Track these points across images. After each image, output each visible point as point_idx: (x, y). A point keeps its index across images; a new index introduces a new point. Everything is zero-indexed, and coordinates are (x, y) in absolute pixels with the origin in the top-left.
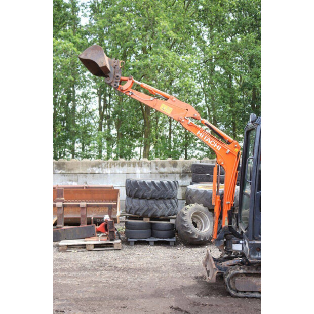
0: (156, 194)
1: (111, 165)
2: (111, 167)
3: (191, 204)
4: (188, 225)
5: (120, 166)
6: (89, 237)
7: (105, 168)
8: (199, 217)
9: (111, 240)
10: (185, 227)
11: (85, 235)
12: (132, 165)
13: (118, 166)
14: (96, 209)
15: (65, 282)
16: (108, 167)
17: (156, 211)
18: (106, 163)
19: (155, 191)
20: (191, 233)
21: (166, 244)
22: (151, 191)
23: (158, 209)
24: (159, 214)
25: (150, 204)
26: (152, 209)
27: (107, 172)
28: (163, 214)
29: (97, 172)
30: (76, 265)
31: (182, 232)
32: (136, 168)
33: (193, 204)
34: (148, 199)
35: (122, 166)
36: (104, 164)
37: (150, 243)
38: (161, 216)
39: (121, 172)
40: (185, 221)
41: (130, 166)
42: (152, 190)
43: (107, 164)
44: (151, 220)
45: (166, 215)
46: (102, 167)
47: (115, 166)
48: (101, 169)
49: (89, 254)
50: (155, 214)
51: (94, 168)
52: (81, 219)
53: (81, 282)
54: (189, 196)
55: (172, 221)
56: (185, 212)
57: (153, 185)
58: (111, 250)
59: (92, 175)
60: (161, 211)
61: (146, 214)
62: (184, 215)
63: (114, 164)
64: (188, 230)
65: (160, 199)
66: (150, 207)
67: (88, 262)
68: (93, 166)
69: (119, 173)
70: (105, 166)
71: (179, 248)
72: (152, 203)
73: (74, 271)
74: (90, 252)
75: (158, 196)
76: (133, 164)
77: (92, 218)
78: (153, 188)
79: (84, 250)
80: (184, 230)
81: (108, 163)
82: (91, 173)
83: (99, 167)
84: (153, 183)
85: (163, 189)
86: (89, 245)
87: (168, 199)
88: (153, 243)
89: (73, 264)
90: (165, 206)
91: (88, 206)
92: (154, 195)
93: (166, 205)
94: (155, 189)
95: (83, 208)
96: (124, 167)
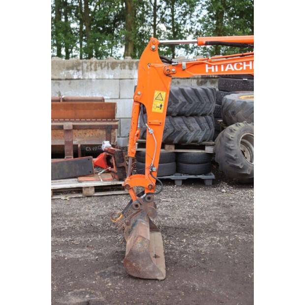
0: (187, 108)
1: (95, 66)
2: (96, 70)
3: (238, 123)
4: (236, 156)
5: (110, 69)
6: (84, 176)
7: (87, 71)
8: (248, 142)
9: (120, 180)
10: (232, 158)
11: (78, 172)
12: (127, 67)
13: (106, 68)
14: (81, 132)
15: (71, 256)
16: (91, 69)
17: (186, 135)
18: (89, 64)
19: (184, 103)
20: (241, 167)
21: (199, 183)
22: (178, 105)
23: (189, 132)
24: (190, 138)
25: (177, 125)
26: (179, 132)
27: (90, 77)
28: (196, 139)
29: (75, 77)
30: (77, 222)
31: (225, 165)
32: (133, 71)
33: (240, 124)
34: (173, 117)
35: (113, 68)
36: (85, 66)
37: (176, 182)
38: (193, 142)
39: (111, 77)
40: (231, 150)
41: (124, 68)
42: (180, 102)
43: (91, 65)
44: (175, 148)
45: (200, 140)
46: (83, 70)
47: (102, 68)
48: (81, 72)
49: (90, 202)
50: (184, 139)
51: (71, 72)
52: (66, 149)
53: (98, 254)
54: (230, 111)
55: (209, 150)
56: (231, 135)
57: (181, 95)
58: (121, 194)
59: (68, 81)
60: (193, 134)
61: (169, 139)
62: (230, 140)
63: (101, 65)
64: (236, 163)
65: (192, 115)
66: (177, 129)
67: (94, 216)
68: (68, 68)
69: (109, 79)
70: (87, 68)
71: (224, 190)
72: (179, 123)
73: (78, 234)
74: (89, 199)
75: (190, 111)
76: (129, 66)
77: (79, 146)
78: (181, 99)
79: (80, 195)
80: (231, 163)
81: (91, 63)
82: (66, 79)
83: (78, 70)
84: (182, 91)
85: (197, 100)
86: (88, 187)
87: (202, 115)
88: (181, 183)
89: (71, 221)
90: (198, 127)
91: (75, 127)
92: (183, 109)
93: (200, 124)
94: (185, 100)
95: (68, 131)
96: (115, 70)
